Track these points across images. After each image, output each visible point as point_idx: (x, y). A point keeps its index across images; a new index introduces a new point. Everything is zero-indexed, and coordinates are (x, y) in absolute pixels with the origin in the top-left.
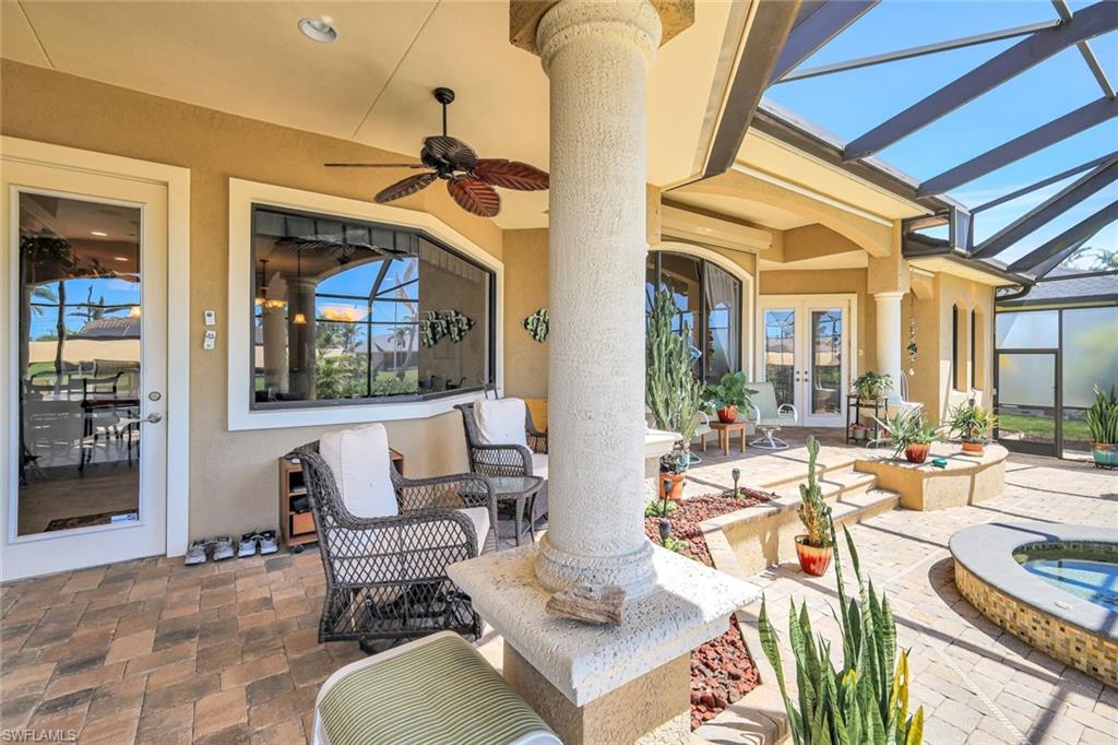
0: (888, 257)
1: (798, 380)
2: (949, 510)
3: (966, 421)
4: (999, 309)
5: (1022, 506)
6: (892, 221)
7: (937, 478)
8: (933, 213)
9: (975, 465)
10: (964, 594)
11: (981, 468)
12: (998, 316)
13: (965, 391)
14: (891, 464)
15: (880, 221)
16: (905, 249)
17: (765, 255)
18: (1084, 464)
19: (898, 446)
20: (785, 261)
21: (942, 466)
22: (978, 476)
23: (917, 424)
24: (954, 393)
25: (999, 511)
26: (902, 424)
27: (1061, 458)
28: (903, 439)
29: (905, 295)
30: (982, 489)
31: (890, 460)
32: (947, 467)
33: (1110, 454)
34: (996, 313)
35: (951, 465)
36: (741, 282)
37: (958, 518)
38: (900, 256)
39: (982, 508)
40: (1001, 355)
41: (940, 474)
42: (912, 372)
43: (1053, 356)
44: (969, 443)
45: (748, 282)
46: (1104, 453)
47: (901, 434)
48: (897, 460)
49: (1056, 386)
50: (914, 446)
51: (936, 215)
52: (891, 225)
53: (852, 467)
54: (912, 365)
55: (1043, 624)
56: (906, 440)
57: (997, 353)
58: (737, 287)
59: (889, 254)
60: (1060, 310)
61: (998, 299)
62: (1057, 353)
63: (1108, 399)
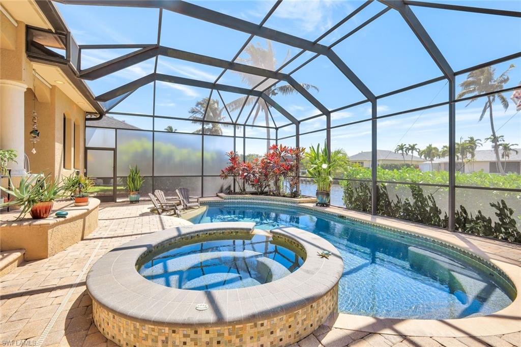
0: (13, 51)
2: (70, 249)
3: (75, 184)
5: (111, 230)
7: (60, 227)
8: (54, 31)
9: (86, 211)
10: (109, 337)
11: (89, 212)
12: (87, 128)
13: (70, 169)
14: (14, 225)
16: (28, 50)
18: (126, 203)
19: (23, 207)
21: (63, 216)
22: (87, 218)
23: (42, 187)
24: (63, 170)
25: (102, 238)
26: (27, 187)
27: (116, 202)
28: (29, 201)
30: (89, 227)
31: (14, 221)
32: (68, 217)
33: (136, 196)
34: (86, 126)
35: (71, 214)
37: (78, 253)
38: (24, 54)
39: (91, 239)
40: (88, 150)
41: (63, 223)
42: (34, 151)
43: (113, 151)
44: (79, 199)
46: (134, 196)
47: (26, 196)
48: (20, 221)
49: (114, 167)
50: (39, 205)
51: (56, 33)
52: (16, 25)
54: (34, 146)
55: (193, 335)
56: (31, 201)
57: (86, 149)
59: (14, 49)
60: (116, 129)
61: (87, 119)
62: (115, 150)
63: (135, 171)
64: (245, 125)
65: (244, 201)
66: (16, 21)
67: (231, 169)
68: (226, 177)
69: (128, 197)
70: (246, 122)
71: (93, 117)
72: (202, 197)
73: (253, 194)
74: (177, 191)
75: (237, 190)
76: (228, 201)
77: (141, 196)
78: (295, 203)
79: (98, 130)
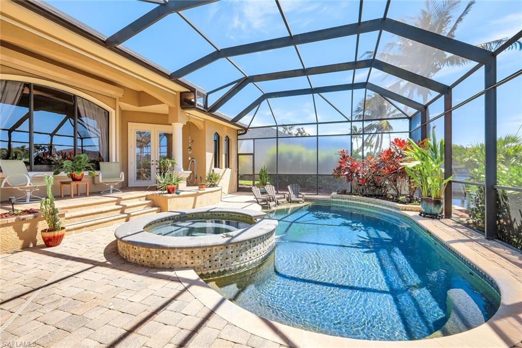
0: (173, 108)
1: (153, 164)
6: (176, 92)
8: (189, 91)
9: (199, 193)
12: (239, 141)
13: (222, 169)
14: (158, 195)
15: (169, 91)
16: (181, 104)
17: (120, 100)
20: (139, 106)
21: (178, 193)
22: (198, 198)
24: (216, 169)
29: (184, 126)
32: (180, 194)
34: (238, 140)
35: (182, 193)
36: (108, 113)
38: (179, 108)
40: (240, 156)
41: (177, 197)
42: (189, 159)
45: (112, 112)
47: (164, 181)
52: (176, 94)
53: (145, 198)
54: (190, 156)
57: (238, 155)
58: (107, 114)
59: (174, 106)
60: (254, 139)
61: (238, 135)
62: (253, 154)
63: (263, 170)
64: (363, 120)
65: (351, 201)
67: (340, 169)
68: (339, 176)
71: (242, 132)
72: (317, 194)
74: (289, 187)
76: (335, 200)
78: (398, 209)
79: (244, 141)
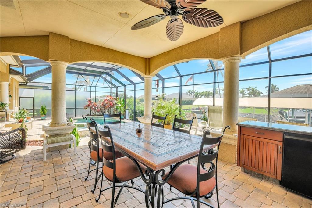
4: (20, 87)
12: (20, 89)
18: (39, 120)
24: (15, 108)
38: (9, 73)
42: (10, 102)
43: (33, 99)
46: (43, 117)
49: (33, 105)
52: (7, 65)
57: (20, 98)
59: (6, 72)
60: (34, 89)
61: (20, 85)
62: (34, 98)
63: (43, 107)
64: (95, 87)
66: (7, 64)
67: (88, 106)
68: (86, 108)
69: (40, 118)
70: (96, 85)
71: (22, 84)
72: (75, 117)
73: (98, 115)
75: (92, 114)
77: (47, 117)
